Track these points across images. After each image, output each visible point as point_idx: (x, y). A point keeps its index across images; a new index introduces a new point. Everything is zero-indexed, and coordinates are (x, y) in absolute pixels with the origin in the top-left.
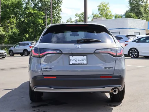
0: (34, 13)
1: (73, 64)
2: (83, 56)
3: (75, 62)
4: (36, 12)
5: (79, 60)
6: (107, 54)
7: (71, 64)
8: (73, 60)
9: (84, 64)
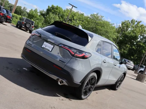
0: (142, 46)
1: (43, 48)
2: (52, 45)
3: (45, 47)
4: (144, 46)
5: (48, 46)
6: (67, 51)
7: (42, 47)
8: (45, 45)
9: (49, 51)
